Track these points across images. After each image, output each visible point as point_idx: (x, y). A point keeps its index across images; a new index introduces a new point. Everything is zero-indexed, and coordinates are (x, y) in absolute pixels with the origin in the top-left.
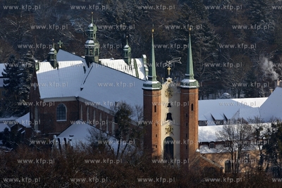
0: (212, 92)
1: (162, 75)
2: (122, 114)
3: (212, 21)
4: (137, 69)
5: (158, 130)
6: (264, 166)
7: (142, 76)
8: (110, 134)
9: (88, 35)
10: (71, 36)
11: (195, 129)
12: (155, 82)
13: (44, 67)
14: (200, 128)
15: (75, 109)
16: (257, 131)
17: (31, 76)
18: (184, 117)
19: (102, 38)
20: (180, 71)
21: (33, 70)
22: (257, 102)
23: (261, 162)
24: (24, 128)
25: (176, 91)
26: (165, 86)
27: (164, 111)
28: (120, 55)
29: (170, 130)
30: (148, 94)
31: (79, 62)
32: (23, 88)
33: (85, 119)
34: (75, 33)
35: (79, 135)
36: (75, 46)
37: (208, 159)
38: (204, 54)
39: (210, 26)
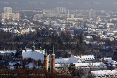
0: (58, 57)
1: (48, 53)
2: (39, 61)
3: (58, 42)
4: (42, 52)
5: (47, 65)
6: (69, 72)
7: (44, 54)
8: (37, 66)
9: (33, 45)
10: (29, 45)
11: (54, 65)
12: (46, 55)
13: (24, 51)
14: (55, 64)
15: (30, 60)
16: (67, 66)
17: (21, 53)
18: (52, 62)
19: (36, 45)
20: (51, 53)
21: (21, 52)
22: (67, 59)
23: (68, 72)
24: (19, 64)
25: (51, 57)
26: (49, 56)
27: (48, 61)
28: (39, 49)
29: (49, 65)
30: (45, 57)
31: (31, 50)
32: (19, 56)
33: (32, 63)
34: (30, 45)
35: (30, 66)
36: (30, 47)
37: (57, 71)
38: (56, 49)
39: (58, 43)
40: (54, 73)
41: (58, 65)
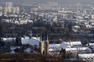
0: (51, 43)
1: (43, 40)
5: (42, 49)
6: (60, 55)
7: (39, 40)
8: (34, 50)
9: (30, 33)
10: (27, 33)
11: (48, 49)
12: (41, 41)
14: (49, 49)
15: (28, 46)
16: (59, 50)
17: (20, 40)
18: (46, 47)
20: (46, 39)
21: (21, 39)
22: (59, 45)
23: (59, 55)
24: (19, 49)
25: (45, 43)
26: (43, 42)
27: (43, 46)
28: (35, 36)
29: (44, 49)
30: (40, 43)
31: (28, 38)
32: (19, 42)
33: (29, 48)
34: (28, 33)
35: (28, 50)
36: (28, 35)
37: (51, 54)
38: (50, 37)
39: (51, 32)
40: (48, 56)
41: (51, 50)
